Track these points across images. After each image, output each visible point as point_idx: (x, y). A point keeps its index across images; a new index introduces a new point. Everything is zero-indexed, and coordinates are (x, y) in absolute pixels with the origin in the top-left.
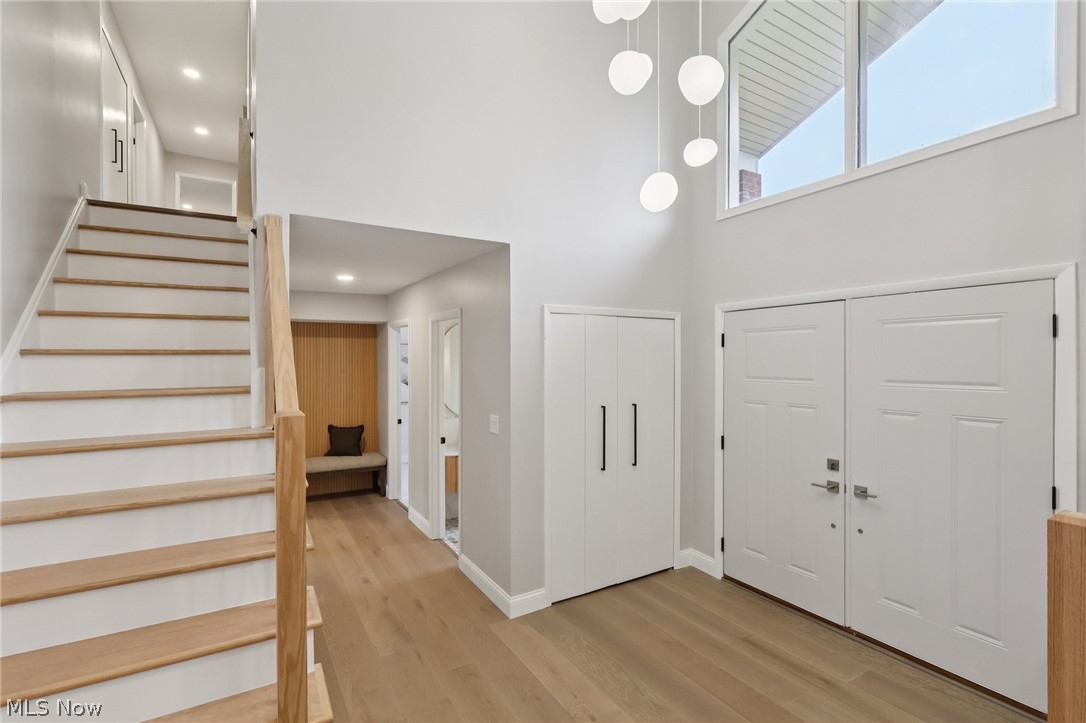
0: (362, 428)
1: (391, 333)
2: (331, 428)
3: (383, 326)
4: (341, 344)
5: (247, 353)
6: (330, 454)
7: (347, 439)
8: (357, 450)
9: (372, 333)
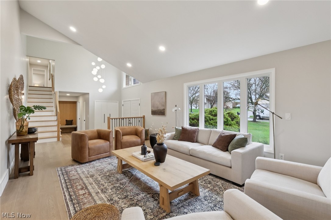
0: (72, 120)
1: (78, 103)
2: (66, 120)
3: (77, 102)
4: (68, 105)
5: (53, 107)
6: (66, 125)
7: (69, 122)
8: (71, 124)
9: (75, 103)
